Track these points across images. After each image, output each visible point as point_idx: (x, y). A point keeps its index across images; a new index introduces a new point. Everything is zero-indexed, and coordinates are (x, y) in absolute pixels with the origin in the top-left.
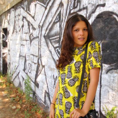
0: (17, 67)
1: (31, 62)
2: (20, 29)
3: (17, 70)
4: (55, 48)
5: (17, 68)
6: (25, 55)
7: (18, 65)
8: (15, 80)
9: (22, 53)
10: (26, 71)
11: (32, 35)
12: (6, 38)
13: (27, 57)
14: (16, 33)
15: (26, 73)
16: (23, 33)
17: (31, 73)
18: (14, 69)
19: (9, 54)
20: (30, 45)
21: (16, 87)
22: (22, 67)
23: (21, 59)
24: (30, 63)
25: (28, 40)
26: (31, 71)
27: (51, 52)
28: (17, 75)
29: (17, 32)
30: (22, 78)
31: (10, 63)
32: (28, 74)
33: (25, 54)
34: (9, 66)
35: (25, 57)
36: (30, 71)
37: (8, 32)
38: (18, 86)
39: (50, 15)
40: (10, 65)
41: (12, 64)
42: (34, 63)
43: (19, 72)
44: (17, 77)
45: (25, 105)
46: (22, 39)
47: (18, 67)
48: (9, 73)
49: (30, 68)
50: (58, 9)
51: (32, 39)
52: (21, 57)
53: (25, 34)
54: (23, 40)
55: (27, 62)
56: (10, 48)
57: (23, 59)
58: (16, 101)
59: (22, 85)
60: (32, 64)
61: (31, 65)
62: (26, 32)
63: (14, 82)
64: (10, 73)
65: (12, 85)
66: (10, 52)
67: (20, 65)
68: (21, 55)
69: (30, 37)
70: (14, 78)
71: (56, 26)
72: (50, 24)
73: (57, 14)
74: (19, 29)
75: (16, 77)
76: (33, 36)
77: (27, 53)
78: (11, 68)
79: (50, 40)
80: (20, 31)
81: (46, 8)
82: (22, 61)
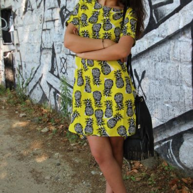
0: (35, 69)
1: (66, 54)
2: (40, 4)
3: (37, 74)
5: (36, 71)
6: (53, 46)
7: (38, 65)
8: (32, 93)
9: (45, 44)
10: (56, 73)
11: (64, 10)
13: (58, 48)
14: (31, 12)
15: (56, 75)
16: (46, 9)
17: (66, 74)
18: (31, 75)
19: (18, 51)
20: (61, 27)
21: (37, 104)
22: (46, 68)
23: (45, 54)
24: (63, 58)
25: (57, 19)
26: (66, 70)
28: (38, 83)
29: (32, 10)
30: (47, 86)
31: (20, 66)
32: (61, 75)
33: (52, 43)
34: (19, 72)
35: (53, 49)
36: (64, 70)
37: (15, 13)
38: (41, 101)
40: (22, 69)
41: (25, 67)
42: (72, 55)
43: (40, 76)
44: (38, 86)
45: (62, 126)
46: (43, 20)
47: (37, 69)
48: (21, 84)
49: (63, 66)
51: (65, 15)
52: (44, 51)
53: (51, 10)
54: (46, 22)
55: (58, 57)
56: (20, 40)
57: (47, 53)
59: (48, 97)
60: (68, 58)
61: (65, 60)
62: (51, 7)
63: (31, 96)
64: (23, 83)
65: (28, 101)
66: (20, 46)
67: (41, 65)
68: (43, 47)
69: (61, 13)
70: (30, 90)
74: (38, 4)
75: (35, 87)
76: (66, 10)
77: (56, 42)
78: (24, 73)
80: (38, 7)
82: (47, 57)
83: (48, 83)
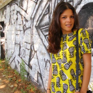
0: (13, 53)
1: (25, 48)
2: (15, 22)
3: (13, 55)
4: (45, 36)
5: (13, 54)
6: (20, 43)
8: (11, 64)
9: (17, 41)
10: (21, 56)
11: (25, 26)
12: (3, 29)
13: (22, 45)
14: (11, 25)
15: (21, 57)
16: (18, 25)
17: (25, 58)
18: (11, 55)
19: (6, 43)
20: (23, 35)
21: (13, 69)
22: (17, 53)
23: (17, 46)
24: (24, 49)
25: (22, 31)
26: (25, 56)
27: (42, 40)
28: (13, 59)
29: (12, 24)
30: (17, 62)
31: (7, 50)
32: (23, 58)
33: (20, 41)
34: (6, 53)
35: (20, 44)
36: (24, 56)
37: (5, 24)
38: (14, 68)
39: (40, 8)
40: (7, 51)
41: (9, 50)
42: (27, 49)
43: (15, 56)
44: (14, 61)
45: (21, 84)
46: (16, 30)
48: (7, 58)
49: (24, 54)
50: (47, 3)
51: (25, 29)
52: (16, 45)
53: (19, 26)
54: (18, 31)
55: (22, 49)
56: (7, 38)
57: (18, 46)
58: (13, 81)
59: (17, 67)
60: (26, 50)
61: (25, 51)
62: (20, 24)
63: (11, 65)
64: (8, 58)
65: (9, 67)
66: (7, 40)
67: (15, 51)
68: (16, 43)
69: (23, 27)
70: (10, 62)
71: (45, 17)
72: (40, 16)
73: (46, 7)
74: (14, 22)
75: (12, 61)
76: (25, 27)
77: (21, 41)
78: (8, 53)
79: (41, 30)
80: (14, 23)
81: (36, 3)
82: (17, 48)
83: (18, 61)
